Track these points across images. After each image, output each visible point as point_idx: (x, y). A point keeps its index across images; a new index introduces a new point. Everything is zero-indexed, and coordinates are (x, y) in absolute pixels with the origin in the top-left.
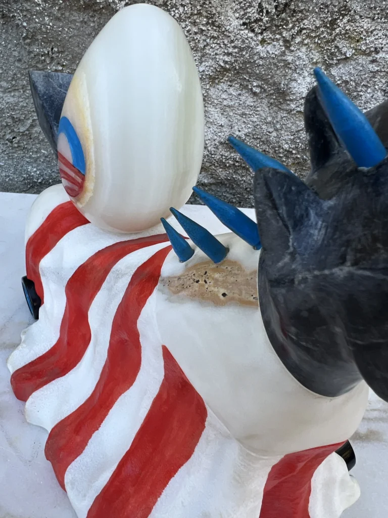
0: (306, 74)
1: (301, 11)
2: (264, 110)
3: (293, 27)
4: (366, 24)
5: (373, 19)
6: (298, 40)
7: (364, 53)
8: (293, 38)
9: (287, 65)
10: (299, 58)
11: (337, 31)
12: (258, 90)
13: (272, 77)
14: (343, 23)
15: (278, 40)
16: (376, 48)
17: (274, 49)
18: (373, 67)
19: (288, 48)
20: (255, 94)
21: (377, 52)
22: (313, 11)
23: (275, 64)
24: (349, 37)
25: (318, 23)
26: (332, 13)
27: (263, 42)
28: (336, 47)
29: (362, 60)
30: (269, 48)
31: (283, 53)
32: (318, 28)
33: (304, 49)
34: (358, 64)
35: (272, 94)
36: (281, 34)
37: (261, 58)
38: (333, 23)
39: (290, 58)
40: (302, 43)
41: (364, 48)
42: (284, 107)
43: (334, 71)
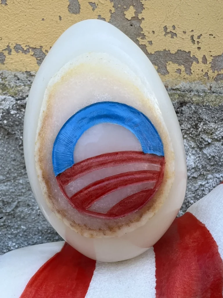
0: (190, 154)
4: (212, 125)
5: (215, 123)
7: (217, 140)
11: (200, 129)
16: (222, 137)
22: (185, 121)
24: (207, 133)
25: (189, 126)
26: (195, 121)
28: (202, 138)
29: (217, 144)
32: (189, 129)
34: (216, 146)
38: (196, 125)
41: (216, 137)
43: (205, 151)
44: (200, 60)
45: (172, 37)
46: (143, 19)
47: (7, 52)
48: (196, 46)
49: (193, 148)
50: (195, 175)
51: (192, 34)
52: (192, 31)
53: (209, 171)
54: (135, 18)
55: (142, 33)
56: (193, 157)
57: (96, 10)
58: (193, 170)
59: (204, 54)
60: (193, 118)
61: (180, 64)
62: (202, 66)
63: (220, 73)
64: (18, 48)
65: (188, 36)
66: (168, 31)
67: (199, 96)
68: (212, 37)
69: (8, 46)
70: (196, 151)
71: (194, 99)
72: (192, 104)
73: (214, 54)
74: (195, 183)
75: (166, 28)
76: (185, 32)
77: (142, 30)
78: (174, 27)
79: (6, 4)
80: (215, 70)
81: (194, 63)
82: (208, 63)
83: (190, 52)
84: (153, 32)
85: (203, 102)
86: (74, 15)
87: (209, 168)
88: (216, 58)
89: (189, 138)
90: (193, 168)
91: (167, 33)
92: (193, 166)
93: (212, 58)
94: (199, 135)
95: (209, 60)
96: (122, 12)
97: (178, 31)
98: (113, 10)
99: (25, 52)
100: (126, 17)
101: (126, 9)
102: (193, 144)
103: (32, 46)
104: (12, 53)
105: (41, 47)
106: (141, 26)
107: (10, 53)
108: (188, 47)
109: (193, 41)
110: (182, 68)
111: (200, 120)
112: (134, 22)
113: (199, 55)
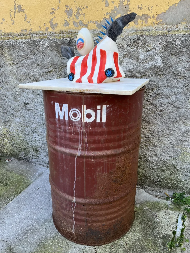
0: (142, 54)
1: (138, 42)
2: (135, 63)
3: (137, 45)
4: (151, 43)
6: (139, 47)
8: (137, 47)
9: (138, 53)
10: (140, 51)
11: (146, 45)
12: (132, 58)
13: (135, 55)
14: (147, 43)
15: (135, 48)
16: (155, 47)
17: (134, 50)
18: (156, 51)
19: (137, 49)
20: (132, 59)
21: (156, 48)
22: (140, 42)
23: (135, 53)
24: (149, 46)
25: (142, 44)
26: (144, 42)
27: (132, 49)
28: (147, 48)
29: (153, 50)
30: (133, 50)
31: (136, 50)
32: (142, 45)
33: (140, 49)
34: (152, 51)
35: (136, 59)
36: (135, 47)
37: (132, 52)
38: (145, 43)
39: (138, 51)
40: (140, 48)
41: (152, 48)
42: (139, 61)
43: (148, 53)
44: (152, 17)
45: (141, 9)
46: (130, 4)
47: (88, 23)
48: (150, 11)
49: (144, 52)
50: (143, 62)
51: (149, 6)
52: (149, 5)
53: (149, 60)
54: (127, 4)
55: (129, 10)
56: (143, 55)
57: (114, 4)
58: (142, 60)
59: (154, 14)
60: (143, 41)
61: (143, 20)
62: (152, 19)
63: (160, 21)
64: (91, 22)
65: (147, 8)
66: (139, 7)
67: (149, 32)
68: (157, 6)
69: (88, 22)
70: (145, 53)
71: (146, 33)
72: (145, 35)
73: (158, 13)
74: (143, 65)
75: (138, 6)
76: (146, 6)
77: (129, 8)
78: (142, 5)
79: (88, 8)
80: (158, 20)
81: (149, 18)
82: (155, 17)
83: (147, 14)
84: (134, 8)
85: (150, 34)
86: (107, 7)
87: (149, 59)
88: (159, 15)
89: (142, 49)
90: (142, 59)
91: (139, 8)
92: (142, 58)
93: (157, 15)
94: (146, 47)
95: (156, 16)
96: (123, 3)
97: (143, 7)
98: (119, 3)
99: (93, 23)
100: (124, 4)
101: (124, 2)
102: (144, 51)
103: (94, 21)
104: (90, 24)
105: (97, 20)
106: (129, 7)
107: (89, 24)
108: (147, 12)
109: (149, 9)
110: (144, 21)
111: (146, 41)
112: (127, 6)
113: (151, 15)
